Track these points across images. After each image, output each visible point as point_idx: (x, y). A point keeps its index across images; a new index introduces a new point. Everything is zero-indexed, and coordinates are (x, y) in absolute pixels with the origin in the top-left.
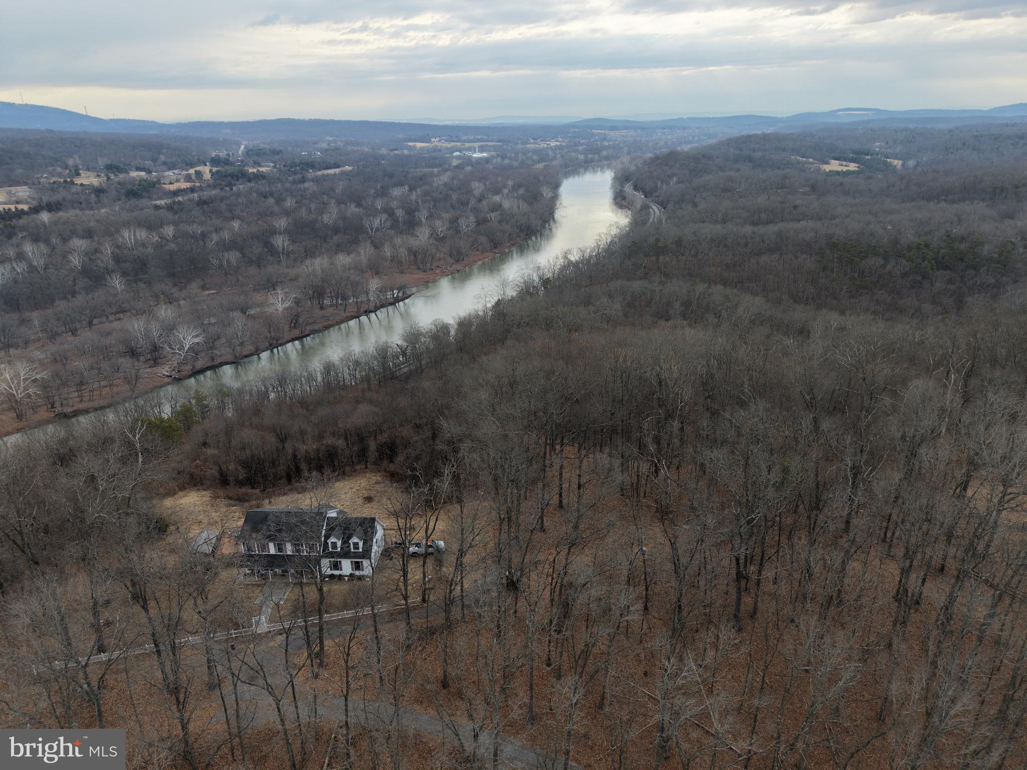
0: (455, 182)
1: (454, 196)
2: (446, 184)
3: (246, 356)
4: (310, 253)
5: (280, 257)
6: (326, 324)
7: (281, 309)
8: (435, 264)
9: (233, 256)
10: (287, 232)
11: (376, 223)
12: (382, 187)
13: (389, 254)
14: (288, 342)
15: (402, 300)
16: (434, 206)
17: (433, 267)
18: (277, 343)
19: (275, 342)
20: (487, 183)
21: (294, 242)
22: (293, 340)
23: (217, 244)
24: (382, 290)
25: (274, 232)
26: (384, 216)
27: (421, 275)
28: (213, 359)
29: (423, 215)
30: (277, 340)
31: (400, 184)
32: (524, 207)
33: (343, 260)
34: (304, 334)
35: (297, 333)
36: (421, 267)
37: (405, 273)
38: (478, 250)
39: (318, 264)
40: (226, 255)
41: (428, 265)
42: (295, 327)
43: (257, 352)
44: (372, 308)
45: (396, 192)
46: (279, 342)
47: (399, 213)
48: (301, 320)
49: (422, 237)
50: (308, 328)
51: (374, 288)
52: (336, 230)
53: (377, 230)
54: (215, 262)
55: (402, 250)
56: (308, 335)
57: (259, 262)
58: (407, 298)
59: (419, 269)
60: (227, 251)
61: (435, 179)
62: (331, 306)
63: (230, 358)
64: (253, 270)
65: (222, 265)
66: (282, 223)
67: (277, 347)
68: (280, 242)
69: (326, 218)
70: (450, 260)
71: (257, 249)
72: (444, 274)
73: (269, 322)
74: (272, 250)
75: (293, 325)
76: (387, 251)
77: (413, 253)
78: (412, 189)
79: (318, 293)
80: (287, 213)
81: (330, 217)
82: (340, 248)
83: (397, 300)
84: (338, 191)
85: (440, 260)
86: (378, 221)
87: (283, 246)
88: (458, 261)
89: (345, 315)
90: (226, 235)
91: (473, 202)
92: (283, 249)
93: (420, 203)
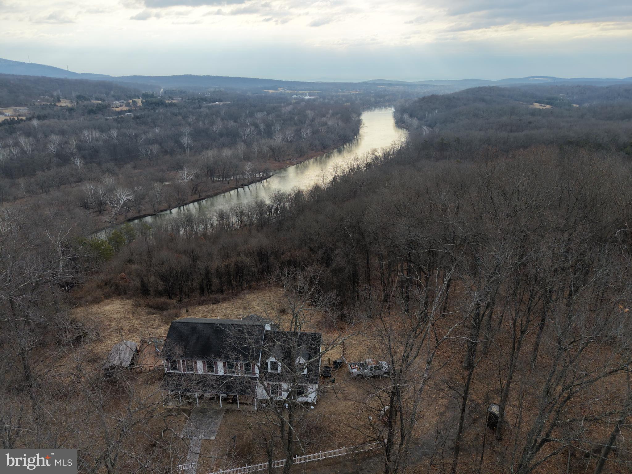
0: (296, 110)
1: (296, 118)
2: (290, 112)
3: (162, 211)
4: (205, 148)
5: (185, 150)
6: (215, 192)
7: (186, 180)
9: (155, 148)
10: (190, 134)
11: (248, 131)
12: (249, 112)
13: (256, 150)
14: (190, 203)
15: (266, 179)
16: (284, 124)
17: (285, 159)
18: (183, 203)
20: (316, 112)
21: (195, 141)
22: (193, 202)
23: (145, 140)
24: (254, 171)
25: (181, 134)
26: (252, 128)
27: (277, 164)
28: (139, 212)
29: (277, 127)
30: (183, 201)
31: (261, 111)
32: (341, 124)
33: (227, 152)
34: (201, 198)
35: (196, 197)
36: (277, 159)
37: (267, 162)
38: (313, 150)
39: (210, 154)
40: (150, 147)
41: (282, 158)
43: (170, 208)
44: (246, 183)
45: (259, 115)
47: (262, 126)
48: (199, 189)
49: (278, 140)
50: (204, 194)
51: (248, 169)
52: (221, 135)
53: (248, 135)
54: (143, 152)
55: (265, 147)
56: (204, 199)
57: (172, 153)
58: (268, 177)
59: (276, 160)
60: (151, 145)
61: (283, 109)
62: (219, 181)
63: (151, 211)
64: (167, 157)
65: (147, 154)
66: (187, 130)
68: (186, 140)
69: (215, 128)
70: (296, 155)
71: (171, 144)
72: (292, 164)
73: (178, 189)
74: (180, 146)
75: (194, 192)
76: (255, 148)
77: (272, 149)
78: (268, 114)
79: (210, 171)
80: (190, 125)
81: (218, 127)
82: (223, 145)
83: (261, 180)
84: (223, 113)
85: (289, 155)
87: (188, 143)
88: (301, 156)
89: (228, 187)
90: (151, 136)
91: (308, 122)
92: (188, 145)
93: (274, 121)
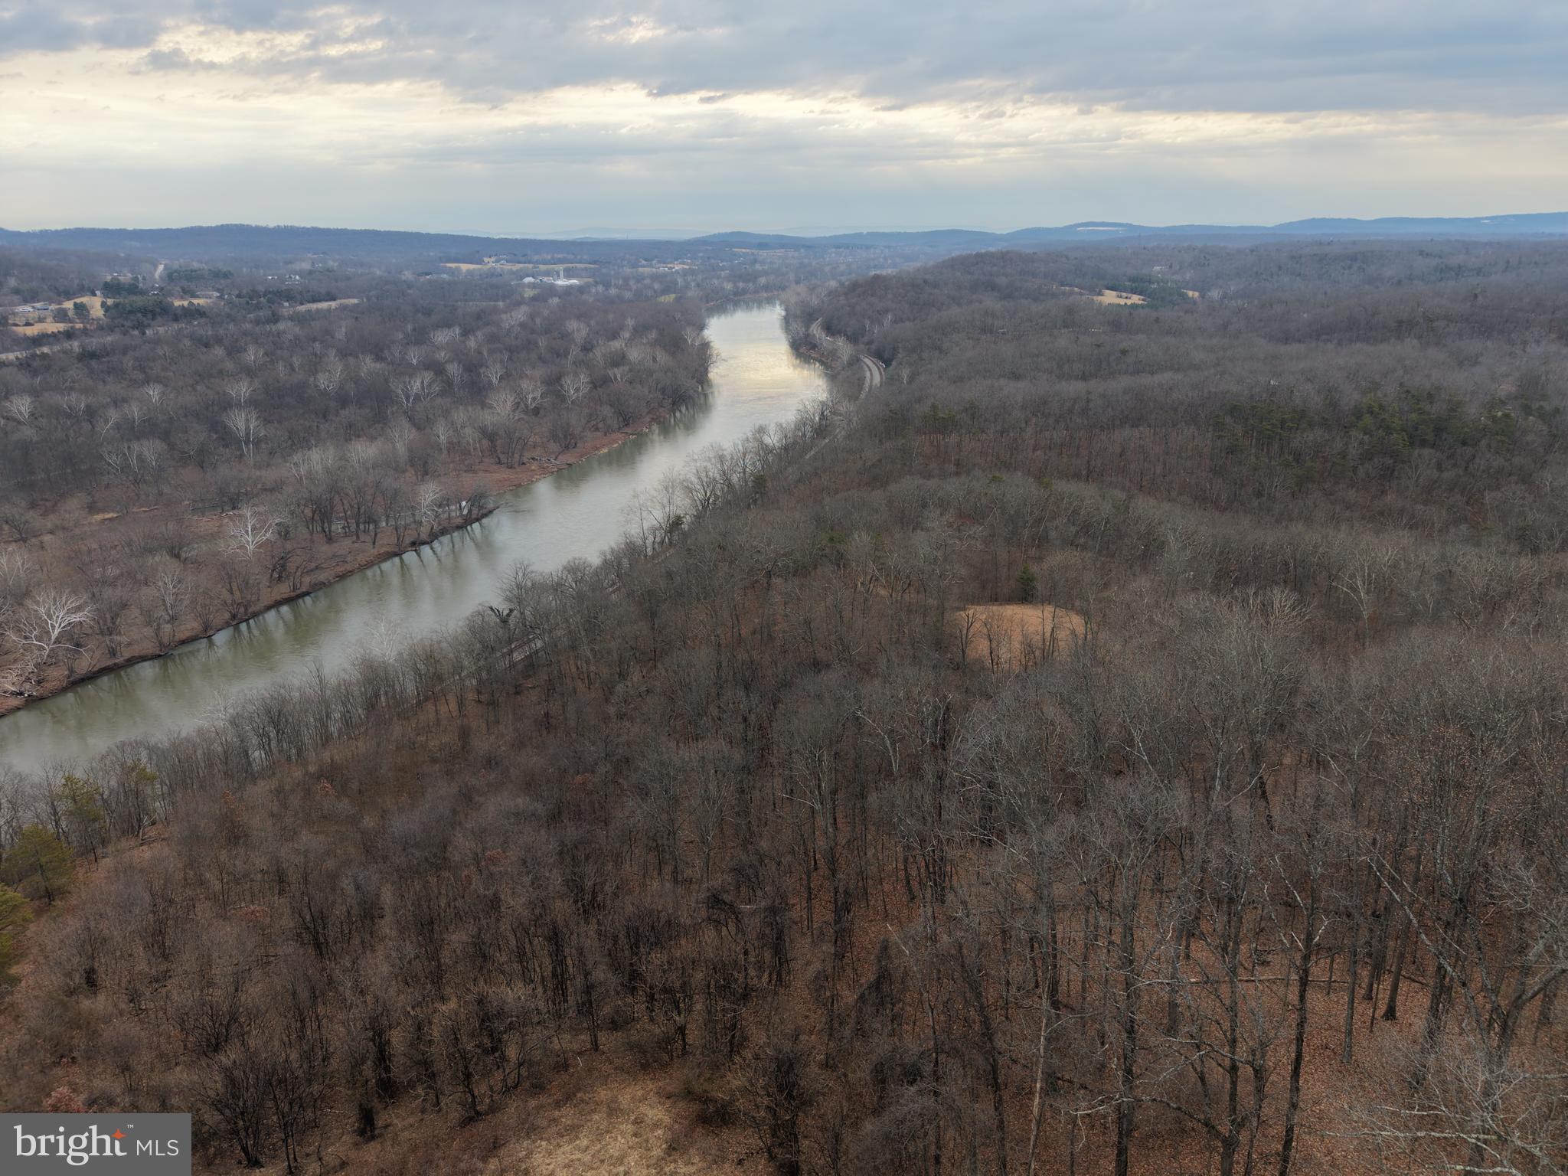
0: (538, 321)
1: (542, 343)
2: (522, 325)
3: (183, 642)
4: (299, 441)
5: (240, 448)
6: (340, 570)
7: (251, 547)
8: (528, 455)
9: (150, 450)
10: (252, 403)
11: (416, 386)
12: (414, 330)
13: (443, 438)
14: (269, 608)
15: (478, 520)
16: (510, 359)
17: (525, 460)
18: (246, 614)
19: (242, 610)
20: (593, 322)
21: (267, 421)
22: (277, 604)
23: (118, 427)
24: (442, 503)
25: (227, 405)
26: (428, 376)
27: (504, 474)
28: (113, 653)
29: (493, 373)
30: (248, 607)
31: (446, 325)
32: (662, 357)
33: (364, 451)
34: (299, 592)
35: (284, 589)
36: (504, 460)
37: (475, 472)
38: (597, 429)
39: (318, 460)
40: (136, 447)
41: (517, 456)
42: (280, 578)
43: (206, 633)
44: (424, 536)
45: (441, 337)
46: (250, 610)
47: (453, 369)
48: (291, 567)
49: (501, 408)
50: (307, 580)
51: (429, 501)
52: (343, 401)
53: (417, 398)
54: (113, 459)
55: (468, 431)
56: (307, 594)
57: (201, 459)
58: (485, 515)
59: (500, 463)
60: (138, 439)
61: (504, 316)
62: (346, 536)
63: (149, 647)
64: (190, 474)
65: (129, 466)
66: (242, 389)
67: (247, 620)
68: (240, 422)
69: (322, 381)
70: (553, 446)
71: (198, 435)
72: (544, 471)
73: (229, 572)
74: (227, 437)
75: (276, 575)
76: (442, 433)
77: (489, 436)
78: (466, 332)
79: (321, 513)
80: (250, 372)
81: (330, 377)
82: (352, 432)
83: (468, 521)
84: (341, 334)
85: (536, 447)
86: (418, 384)
87: (247, 428)
88: (567, 447)
89: (375, 552)
90: (135, 411)
91: (575, 352)
92: (248, 434)
93: (485, 354)
